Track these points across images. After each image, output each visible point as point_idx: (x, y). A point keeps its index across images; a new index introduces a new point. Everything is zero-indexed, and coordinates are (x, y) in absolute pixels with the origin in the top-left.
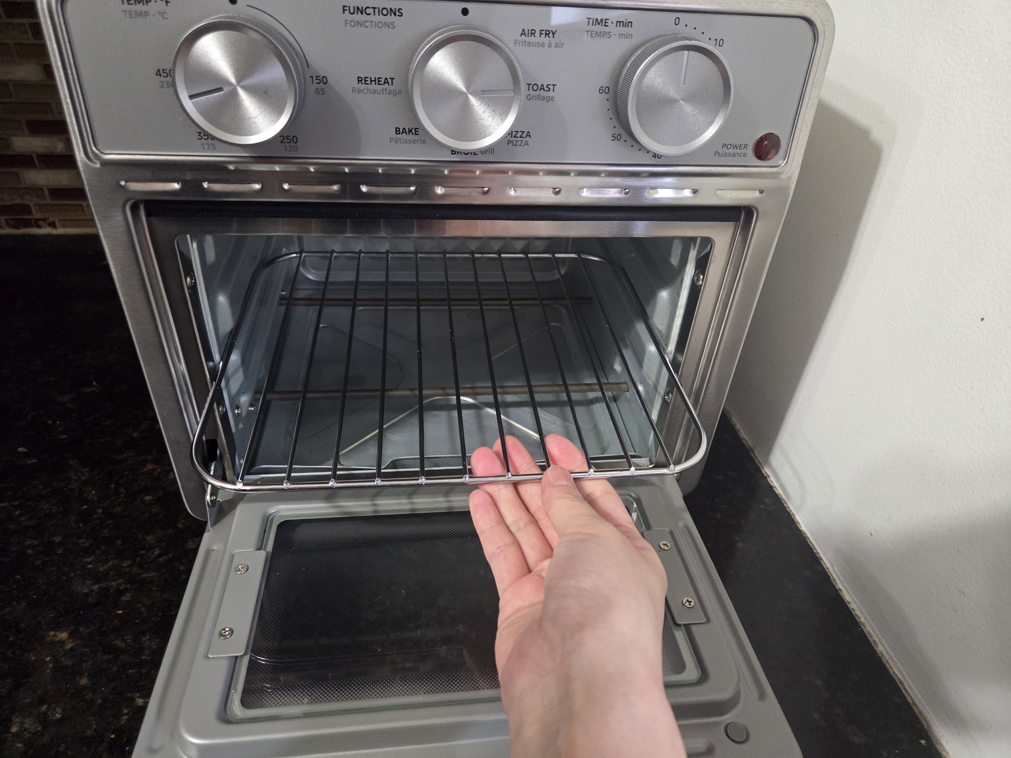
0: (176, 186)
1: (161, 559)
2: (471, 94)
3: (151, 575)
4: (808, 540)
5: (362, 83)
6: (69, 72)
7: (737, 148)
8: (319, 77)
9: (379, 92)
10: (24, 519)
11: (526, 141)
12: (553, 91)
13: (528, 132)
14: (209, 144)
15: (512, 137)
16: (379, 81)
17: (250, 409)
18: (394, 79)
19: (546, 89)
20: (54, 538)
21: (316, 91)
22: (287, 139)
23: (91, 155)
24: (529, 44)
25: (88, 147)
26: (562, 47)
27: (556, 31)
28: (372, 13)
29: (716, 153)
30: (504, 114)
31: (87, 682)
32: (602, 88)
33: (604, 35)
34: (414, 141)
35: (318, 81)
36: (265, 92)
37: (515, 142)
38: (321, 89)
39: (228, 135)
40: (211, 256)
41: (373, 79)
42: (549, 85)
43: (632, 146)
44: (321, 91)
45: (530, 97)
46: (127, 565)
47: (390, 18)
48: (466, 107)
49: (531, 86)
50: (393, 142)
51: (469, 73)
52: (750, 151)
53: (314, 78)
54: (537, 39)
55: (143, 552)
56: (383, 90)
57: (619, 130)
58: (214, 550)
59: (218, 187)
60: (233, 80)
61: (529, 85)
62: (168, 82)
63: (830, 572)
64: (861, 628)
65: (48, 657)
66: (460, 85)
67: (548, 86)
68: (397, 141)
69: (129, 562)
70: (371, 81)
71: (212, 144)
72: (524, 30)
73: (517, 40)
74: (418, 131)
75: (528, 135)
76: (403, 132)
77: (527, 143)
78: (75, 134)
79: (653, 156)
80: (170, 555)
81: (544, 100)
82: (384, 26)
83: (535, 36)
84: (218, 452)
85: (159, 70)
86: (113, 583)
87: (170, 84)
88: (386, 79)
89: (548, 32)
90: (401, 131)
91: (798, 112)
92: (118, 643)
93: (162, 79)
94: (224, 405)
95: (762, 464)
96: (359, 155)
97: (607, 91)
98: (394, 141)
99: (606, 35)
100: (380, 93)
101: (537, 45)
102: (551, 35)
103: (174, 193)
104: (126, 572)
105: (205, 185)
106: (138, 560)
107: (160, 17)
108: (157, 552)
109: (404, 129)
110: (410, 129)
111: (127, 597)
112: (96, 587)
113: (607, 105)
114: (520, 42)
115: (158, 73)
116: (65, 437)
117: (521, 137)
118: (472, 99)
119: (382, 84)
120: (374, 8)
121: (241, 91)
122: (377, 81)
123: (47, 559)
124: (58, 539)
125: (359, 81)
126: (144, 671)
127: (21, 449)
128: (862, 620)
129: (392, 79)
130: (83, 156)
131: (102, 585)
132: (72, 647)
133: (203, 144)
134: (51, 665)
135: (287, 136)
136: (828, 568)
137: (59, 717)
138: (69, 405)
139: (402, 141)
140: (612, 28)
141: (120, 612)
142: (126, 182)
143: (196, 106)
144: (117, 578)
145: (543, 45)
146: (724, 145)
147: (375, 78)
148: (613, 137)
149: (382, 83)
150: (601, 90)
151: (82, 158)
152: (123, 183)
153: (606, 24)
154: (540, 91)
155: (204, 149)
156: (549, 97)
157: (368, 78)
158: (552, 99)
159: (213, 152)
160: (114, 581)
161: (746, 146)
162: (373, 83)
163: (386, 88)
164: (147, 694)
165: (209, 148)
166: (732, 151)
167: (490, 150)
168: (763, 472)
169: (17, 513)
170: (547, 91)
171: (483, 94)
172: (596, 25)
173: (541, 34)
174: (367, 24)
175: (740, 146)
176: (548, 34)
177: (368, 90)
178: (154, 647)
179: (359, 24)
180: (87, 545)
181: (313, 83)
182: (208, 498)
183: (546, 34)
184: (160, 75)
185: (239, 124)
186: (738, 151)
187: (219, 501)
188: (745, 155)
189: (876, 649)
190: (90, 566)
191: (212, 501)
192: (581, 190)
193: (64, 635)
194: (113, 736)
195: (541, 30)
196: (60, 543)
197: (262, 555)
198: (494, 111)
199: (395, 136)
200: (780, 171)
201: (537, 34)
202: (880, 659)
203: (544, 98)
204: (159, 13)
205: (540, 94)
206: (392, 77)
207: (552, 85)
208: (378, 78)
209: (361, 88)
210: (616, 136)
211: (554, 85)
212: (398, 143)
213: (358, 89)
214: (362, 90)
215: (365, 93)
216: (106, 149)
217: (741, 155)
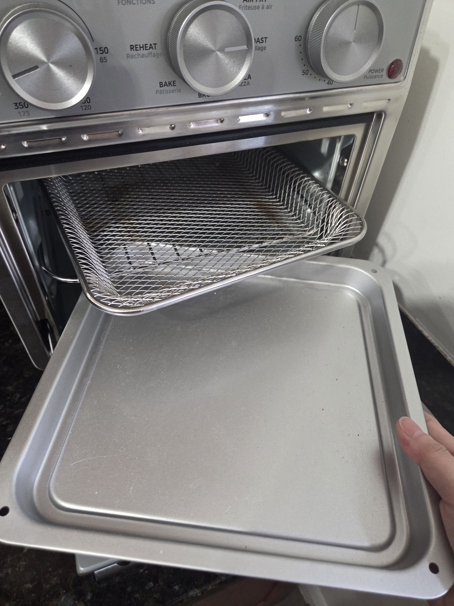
0: (3, 147)
2: (218, 51)
5: (134, 50)
7: (377, 72)
8: (102, 48)
11: (248, 82)
12: (266, 42)
13: (249, 75)
14: (24, 112)
16: (146, 47)
18: (156, 44)
19: (261, 41)
21: (101, 60)
24: (249, 8)
26: (271, 8)
29: (365, 77)
32: (297, 37)
34: (173, 91)
35: (101, 52)
38: (104, 57)
41: (141, 46)
43: (315, 78)
44: (105, 59)
48: (219, 61)
50: (158, 94)
52: (385, 73)
53: (98, 49)
54: (254, 3)
55: (9, 398)
56: (149, 54)
57: (307, 67)
60: (44, 58)
67: (262, 39)
68: (161, 92)
70: (140, 47)
71: (26, 112)
73: (241, 5)
74: (175, 83)
75: (250, 77)
76: (165, 85)
77: (248, 84)
79: (327, 84)
81: (260, 50)
88: (151, 45)
90: (163, 84)
91: (414, 43)
97: (300, 39)
100: (147, 57)
101: (254, 8)
105: (25, 144)
108: (18, 396)
109: (165, 82)
110: (170, 82)
113: (300, 49)
114: (243, 7)
118: (220, 55)
119: (147, 49)
121: (52, 67)
122: (144, 47)
125: (131, 48)
129: (155, 44)
133: (19, 112)
139: (164, 92)
143: (20, 82)
145: (258, 7)
146: (370, 71)
147: (143, 45)
148: (303, 72)
149: (148, 48)
150: (297, 39)
155: (21, 116)
156: (263, 47)
157: (138, 45)
158: (265, 48)
159: (28, 118)
161: (383, 70)
162: (142, 49)
163: (151, 52)
165: (24, 115)
166: (374, 74)
170: (261, 42)
171: (224, 49)
174: (134, 2)
175: (379, 71)
177: (138, 55)
179: (129, 2)
181: (98, 54)
186: (378, 74)
188: (382, 76)
192: (282, 112)
198: (234, 61)
199: (159, 89)
200: (401, 84)
205: (257, 46)
206: (155, 43)
207: (265, 38)
208: (146, 45)
209: (134, 55)
210: (305, 71)
211: (266, 38)
212: (162, 93)
213: (131, 55)
214: (134, 56)
215: (137, 58)
217: (380, 76)
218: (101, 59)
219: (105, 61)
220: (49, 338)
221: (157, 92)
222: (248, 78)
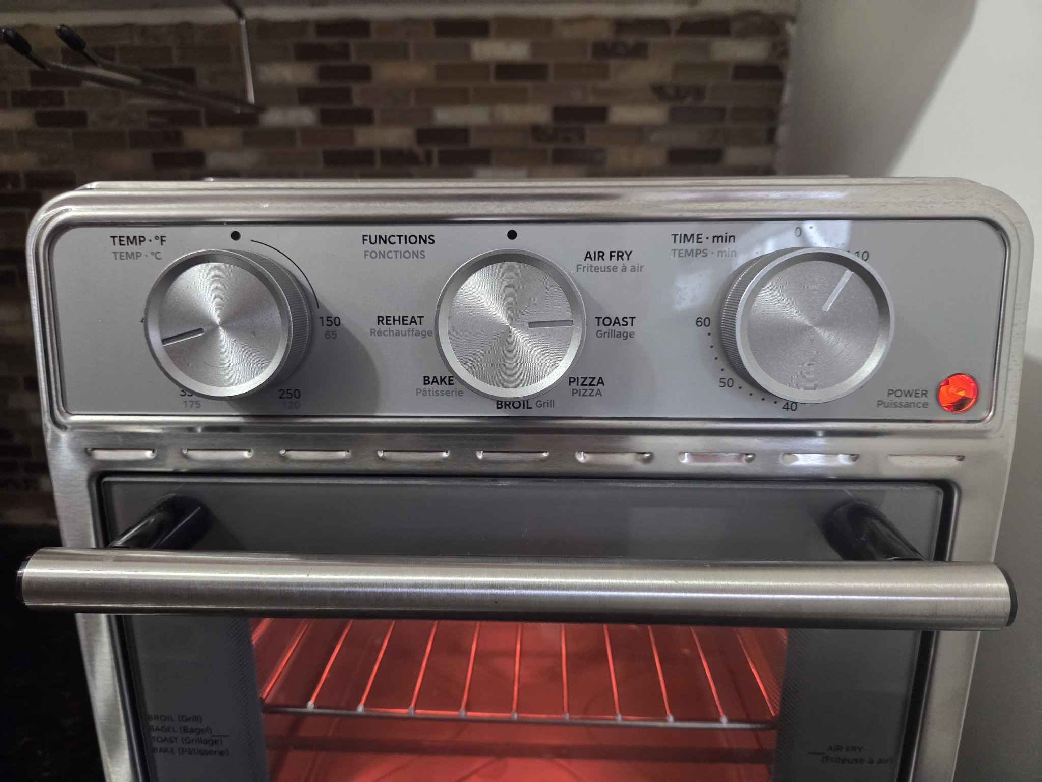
0: (148, 454)
2: (515, 327)
5: (383, 324)
7: (910, 396)
8: (331, 317)
9: (404, 334)
11: (599, 390)
12: (632, 325)
13: (601, 378)
14: (193, 402)
15: (578, 385)
16: (404, 320)
18: (423, 317)
21: (326, 334)
22: (288, 393)
23: (58, 417)
24: (596, 269)
25: (56, 407)
26: (641, 271)
27: (631, 252)
28: (398, 242)
29: (880, 403)
30: (560, 352)
32: (699, 320)
33: (697, 254)
34: (447, 393)
35: (329, 323)
37: (582, 392)
38: (333, 332)
41: (397, 318)
42: (627, 318)
43: (752, 393)
44: (333, 334)
45: (602, 334)
47: (418, 247)
48: (507, 341)
49: (601, 320)
50: (420, 395)
52: (932, 399)
53: (325, 319)
54: (606, 262)
56: (409, 331)
57: (729, 374)
59: (200, 455)
60: (217, 320)
61: (599, 318)
66: (502, 317)
67: (625, 319)
68: (426, 393)
70: (394, 320)
71: (197, 401)
72: (588, 252)
73: (581, 265)
74: (453, 380)
75: (601, 381)
76: (433, 382)
77: (599, 393)
79: (783, 408)
81: (620, 337)
82: (411, 256)
83: (603, 260)
88: (413, 317)
89: (620, 254)
90: (431, 380)
91: (999, 344)
96: (376, 412)
97: (707, 323)
98: (421, 393)
99: (700, 253)
101: (607, 270)
102: (625, 257)
103: (145, 462)
105: (185, 453)
107: (153, 257)
109: (434, 377)
110: (443, 378)
113: (710, 341)
114: (584, 267)
117: (590, 385)
118: (516, 333)
119: (407, 324)
120: (400, 236)
121: (221, 331)
122: (403, 320)
125: (379, 321)
129: (420, 317)
130: (50, 419)
133: (185, 402)
135: (288, 390)
139: (431, 392)
140: (706, 244)
142: (94, 450)
145: (615, 269)
146: (891, 392)
147: (400, 317)
148: (721, 382)
149: (408, 322)
150: (699, 322)
151: (49, 422)
152: (91, 451)
153: (699, 240)
154: (613, 325)
155: (186, 408)
156: (627, 333)
157: (390, 317)
158: (631, 335)
159: (197, 411)
161: (925, 393)
162: (397, 323)
163: (413, 329)
165: (191, 407)
166: (904, 399)
167: (548, 401)
170: (623, 325)
171: (533, 326)
172: (684, 242)
173: (611, 256)
174: (390, 255)
175: (916, 393)
176: (621, 256)
177: (390, 331)
179: (382, 255)
181: (323, 325)
183: (618, 256)
186: (914, 399)
188: (925, 405)
192: (681, 456)
195: (611, 252)
198: (546, 347)
199: (422, 387)
200: (986, 427)
201: (607, 256)
203: (619, 335)
204: (152, 253)
205: (614, 330)
206: (421, 315)
207: (630, 318)
208: (403, 317)
209: (382, 330)
210: (725, 381)
211: (633, 318)
212: (426, 395)
213: (377, 330)
214: (383, 332)
215: (387, 335)
216: (74, 411)
217: (920, 405)
218: (328, 333)
219: (334, 336)
221: (418, 391)
222: (599, 383)
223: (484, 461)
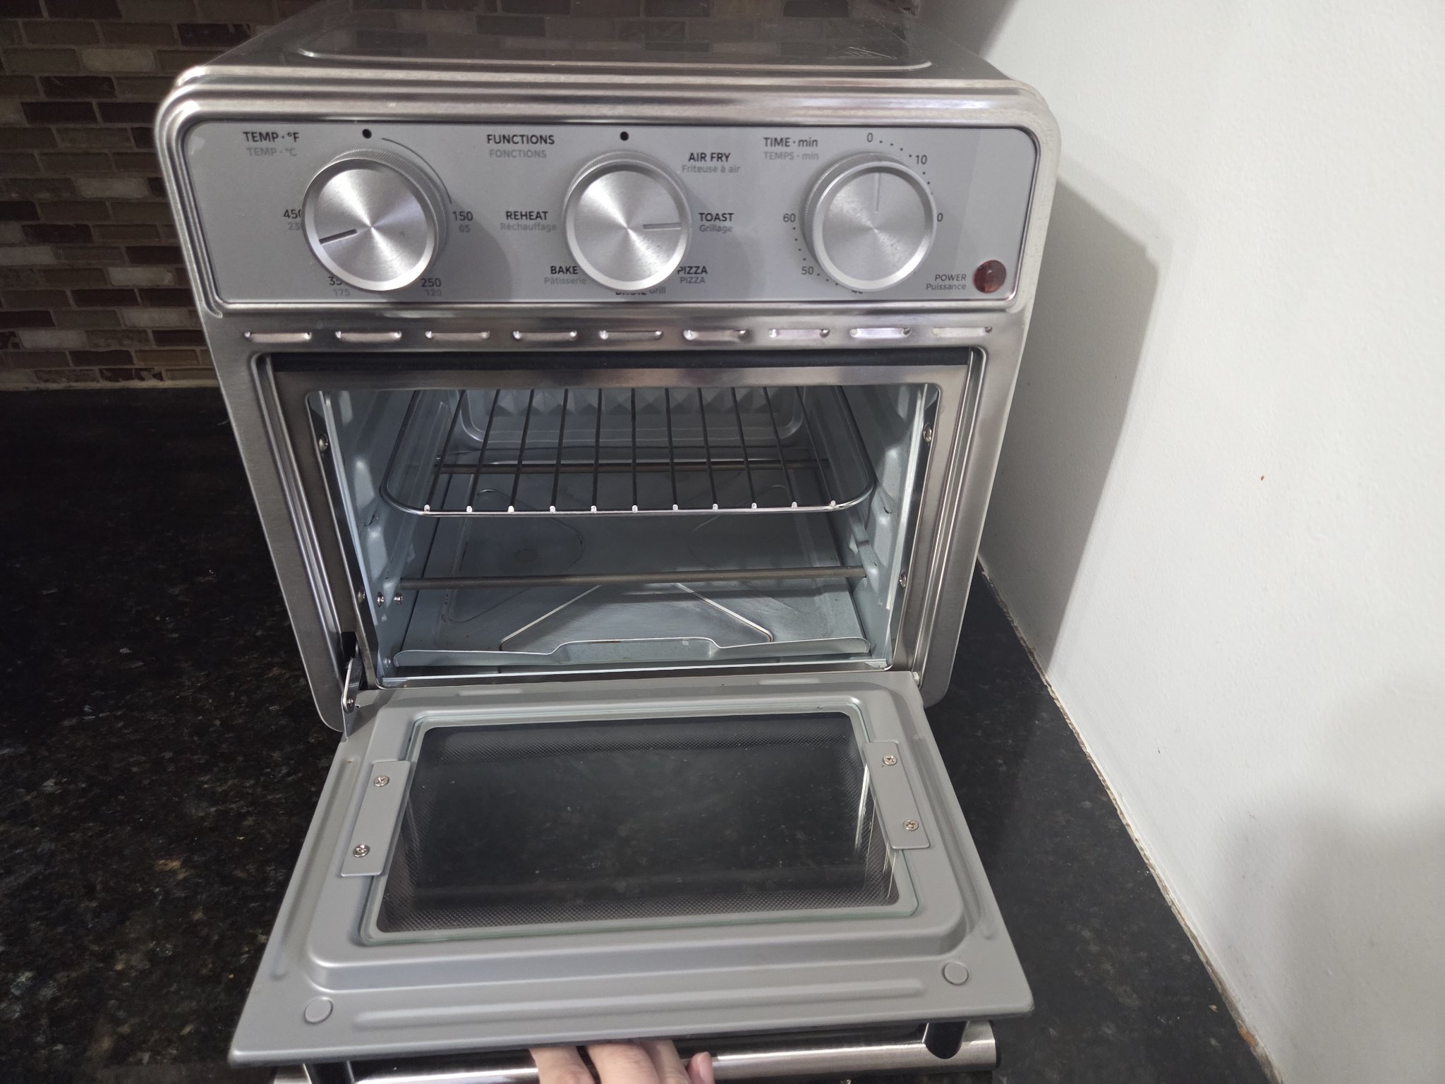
0: (306, 337)
1: (290, 779)
2: (632, 229)
3: (277, 797)
4: (1093, 765)
5: (512, 219)
6: (190, 216)
7: (953, 280)
8: (463, 212)
10: (128, 732)
11: (702, 278)
12: (730, 220)
13: (704, 267)
14: (342, 290)
15: (685, 273)
16: (530, 216)
17: (396, 599)
18: (547, 212)
19: (722, 218)
20: (163, 754)
21: (460, 228)
22: (429, 283)
23: (213, 305)
24: (700, 169)
25: (210, 296)
26: (738, 171)
27: (729, 154)
28: (520, 141)
29: (928, 286)
30: (670, 250)
31: (202, 916)
32: (786, 215)
33: (785, 157)
34: (573, 281)
35: (463, 218)
36: (402, 233)
37: (688, 279)
38: (466, 226)
39: (362, 281)
40: (347, 414)
41: (524, 213)
42: (726, 214)
43: (828, 280)
44: (466, 228)
45: (705, 229)
46: (250, 785)
47: (541, 146)
48: (626, 243)
49: (704, 216)
50: (549, 283)
51: (630, 206)
52: (969, 281)
53: (458, 214)
54: (708, 163)
55: (268, 770)
56: (535, 225)
57: (811, 262)
58: (350, 762)
59: (353, 337)
60: (367, 221)
61: (702, 214)
62: (297, 224)
63: (1117, 803)
64: (1149, 870)
65: (156, 888)
66: (620, 218)
67: (724, 215)
68: (553, 281)
69: (252, 782)
70: (522, 216)
71: (346, 290)
72: (692, 154)
73: (686, 165)
74: (576, 271)
75: (704, 270)
76: (559, 272)
77: (703, 280)
78: (196, 282)
80: (300, 775)
81: (721, 231)
82: (534, 156)
83: (705, 161)
84: (357, 648)
85: (287, 211)
86: (233, 806)
87: (299, 225)
88: (538, 213)
89: (720, 156)
90: (557, 269)
91: (1025, 235)
92: (239, 874)
93: (290, 220)
94: (363, 591)
95: (1043, 670)
96: (509, 298)
97: (793, 219)
98: (549, 281)
99: (788, 155)
100: (532, 229)
101: (708, 170)
102: (724, 158)
103: (304, 344)
104: (248, 793)
105: (339, 335)
106: (262, 779)
107: (288, 154)
108: (284, 770)
110: (567, 268)
111: (250, 821)
112: (213, 809)
113: (796, 234)
114: (689, 168)
115: (286, 214)
116: (176, 635)
117: (696, 273)
118: (633, 235)
119: (533, 219)
120: (522, 136)
121: (374, 232)
122: (529, 215)
123: (154, 778)
124: (168, 755)
125: (508, 216)
126: (268, 904)
127: (124, 651)
128: (1152, 861)
129: (545, 213)
130: (204, 305)
131: (220, 807)
132: (185, 877)
133: (335, 290)
134: (160, 898)
135: (428, 280)
136: (1115, 799)
137: (170, 954)
138: (180, 598)
139: (559, 281)
140: (793, 148)
141: (241, 838)
142: (251, 333)
143: (327, 250)
144: (237, 799)
145: (715, 169)
146: (936, 276)
147: (526, 212)
148: (803, 270)
149: (534, 217)
150: (787, 218)
151: (203, 308)
152: (248, 335)
153: (788, 144)
154: (714, 220)
155: (337, 297)
156: (726, 227)
157: (517, 212)
158: (730, 229)
159: (347, 298)
160: (235, 803)
161: (964, 277)
162: (524, 218)
163: (539, 223)
164: (268, 932)
165: (341, 294)
166: (947, 282)
167: (659, 289)
168: (1044, 680)
169: (121, 724)
170: (722, 220)
171: (647, 229)
172: (775, 145)
173: (712, 158)
174: (514, 154)
175: (957, 277)
176: (721, 158)
177: (518, 225)
178: (280, 878)
179: (508, 154)
180: (202, 761)
181: (456, 219)
182: (344, 701)
183: (718, 158)
184: (289, 216)
185: (372, 268)
186: (955, 282)
187: (358, 707)
188: (964, 287)
189: (1166, 896)
190: (206, 786)
191: (348, 705)
192: (770, 332)
193: (175, 864)
194: (231, 976)
195: (712, 154)
196: (171, 760)
197: (405, 767)
198: (658, 246)
199: (550, 276)
200: (1009, 304)
201: (708, 158)
202: (1169, 908)
203: (720, 229)
204: (287, 150)
205: (715, 225)
206: (545, 210)
207: (729, 214)
208: (530, 212)
209: (511, 224)
210: (808, 268)
211: (731, 214)
212: (554, 283)
213: (507, 225)
214: (511, 226)
215: (516, 229)
216: (229, 298)
217: (960, 287)
219: (467, 230)
220: (350, 666)
221: (546, 280)
222: (702, 271)
223: (608, 342)
